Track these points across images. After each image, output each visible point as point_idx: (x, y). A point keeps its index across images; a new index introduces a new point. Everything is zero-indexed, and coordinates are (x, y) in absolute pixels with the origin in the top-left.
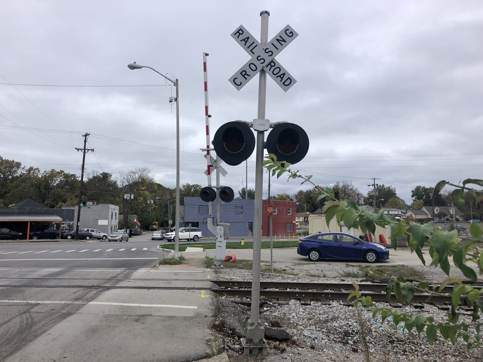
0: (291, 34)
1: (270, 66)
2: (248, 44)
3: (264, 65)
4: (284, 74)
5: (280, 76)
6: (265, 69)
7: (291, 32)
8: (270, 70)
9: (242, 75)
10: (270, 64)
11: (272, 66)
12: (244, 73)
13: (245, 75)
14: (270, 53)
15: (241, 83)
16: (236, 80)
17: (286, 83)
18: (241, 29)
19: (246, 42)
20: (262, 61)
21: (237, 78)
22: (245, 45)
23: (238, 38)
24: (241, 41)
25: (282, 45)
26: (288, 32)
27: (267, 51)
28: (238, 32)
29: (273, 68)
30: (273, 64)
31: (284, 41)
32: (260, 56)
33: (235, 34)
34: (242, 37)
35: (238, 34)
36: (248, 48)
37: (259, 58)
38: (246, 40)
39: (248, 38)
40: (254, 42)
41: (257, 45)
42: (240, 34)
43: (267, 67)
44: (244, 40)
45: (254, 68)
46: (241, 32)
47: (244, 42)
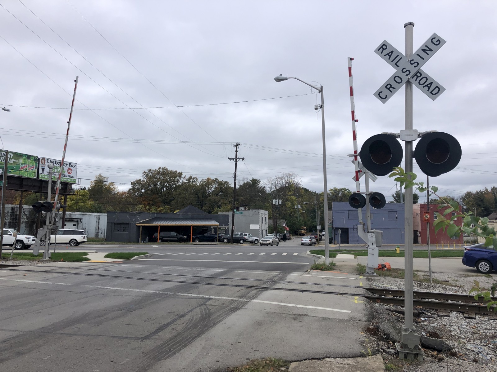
0: (438, 42)
1: (416, 77)
2: (392, 58)
3: (409, 76)
4: (431, 83)
5: (427, 86)
6: (411, 80)
7: (438, 40)
8: (416, 81)
9: (387, 88)
10: (416, 75)
11: (418, 77)
12: (389, 87)
13: (390, 88)
14: (416, 64)
15: (386, 96)
16: (381, 94)
17: (433, 92)
18: (384, 45)
19: (390, 56)
20: (408, 73)
21: (382, 92)
22: (389, 59)
23: (382, 53)
24: (385, 56)
25: (428, 54)
26: (434, 41)
27: (412, 62)
28: (382, 47)
29: (419, 79)
30: (419, 75)
31: (431, 50)
32: (405, 68)
33: (379, 50)
34: (386, 52)
35: (382, 49)
36: (392, 62)
37: (404, 70)
38: (390, 54)
39: (392, 52)
40: (398, 56)
41: (401, 58)
42: (383, 49)
43: (412, 78)
44: (388, 54)
45: (399, 80)
46: (384, 47)
47: (388, 57)
